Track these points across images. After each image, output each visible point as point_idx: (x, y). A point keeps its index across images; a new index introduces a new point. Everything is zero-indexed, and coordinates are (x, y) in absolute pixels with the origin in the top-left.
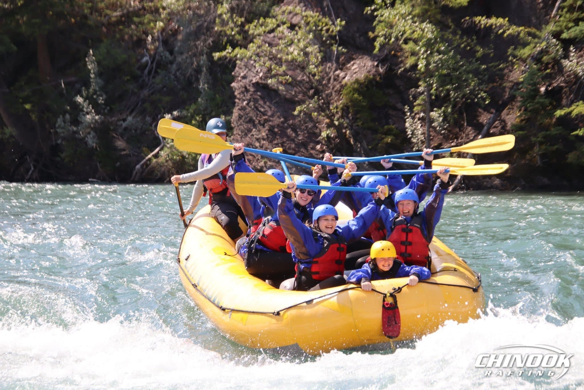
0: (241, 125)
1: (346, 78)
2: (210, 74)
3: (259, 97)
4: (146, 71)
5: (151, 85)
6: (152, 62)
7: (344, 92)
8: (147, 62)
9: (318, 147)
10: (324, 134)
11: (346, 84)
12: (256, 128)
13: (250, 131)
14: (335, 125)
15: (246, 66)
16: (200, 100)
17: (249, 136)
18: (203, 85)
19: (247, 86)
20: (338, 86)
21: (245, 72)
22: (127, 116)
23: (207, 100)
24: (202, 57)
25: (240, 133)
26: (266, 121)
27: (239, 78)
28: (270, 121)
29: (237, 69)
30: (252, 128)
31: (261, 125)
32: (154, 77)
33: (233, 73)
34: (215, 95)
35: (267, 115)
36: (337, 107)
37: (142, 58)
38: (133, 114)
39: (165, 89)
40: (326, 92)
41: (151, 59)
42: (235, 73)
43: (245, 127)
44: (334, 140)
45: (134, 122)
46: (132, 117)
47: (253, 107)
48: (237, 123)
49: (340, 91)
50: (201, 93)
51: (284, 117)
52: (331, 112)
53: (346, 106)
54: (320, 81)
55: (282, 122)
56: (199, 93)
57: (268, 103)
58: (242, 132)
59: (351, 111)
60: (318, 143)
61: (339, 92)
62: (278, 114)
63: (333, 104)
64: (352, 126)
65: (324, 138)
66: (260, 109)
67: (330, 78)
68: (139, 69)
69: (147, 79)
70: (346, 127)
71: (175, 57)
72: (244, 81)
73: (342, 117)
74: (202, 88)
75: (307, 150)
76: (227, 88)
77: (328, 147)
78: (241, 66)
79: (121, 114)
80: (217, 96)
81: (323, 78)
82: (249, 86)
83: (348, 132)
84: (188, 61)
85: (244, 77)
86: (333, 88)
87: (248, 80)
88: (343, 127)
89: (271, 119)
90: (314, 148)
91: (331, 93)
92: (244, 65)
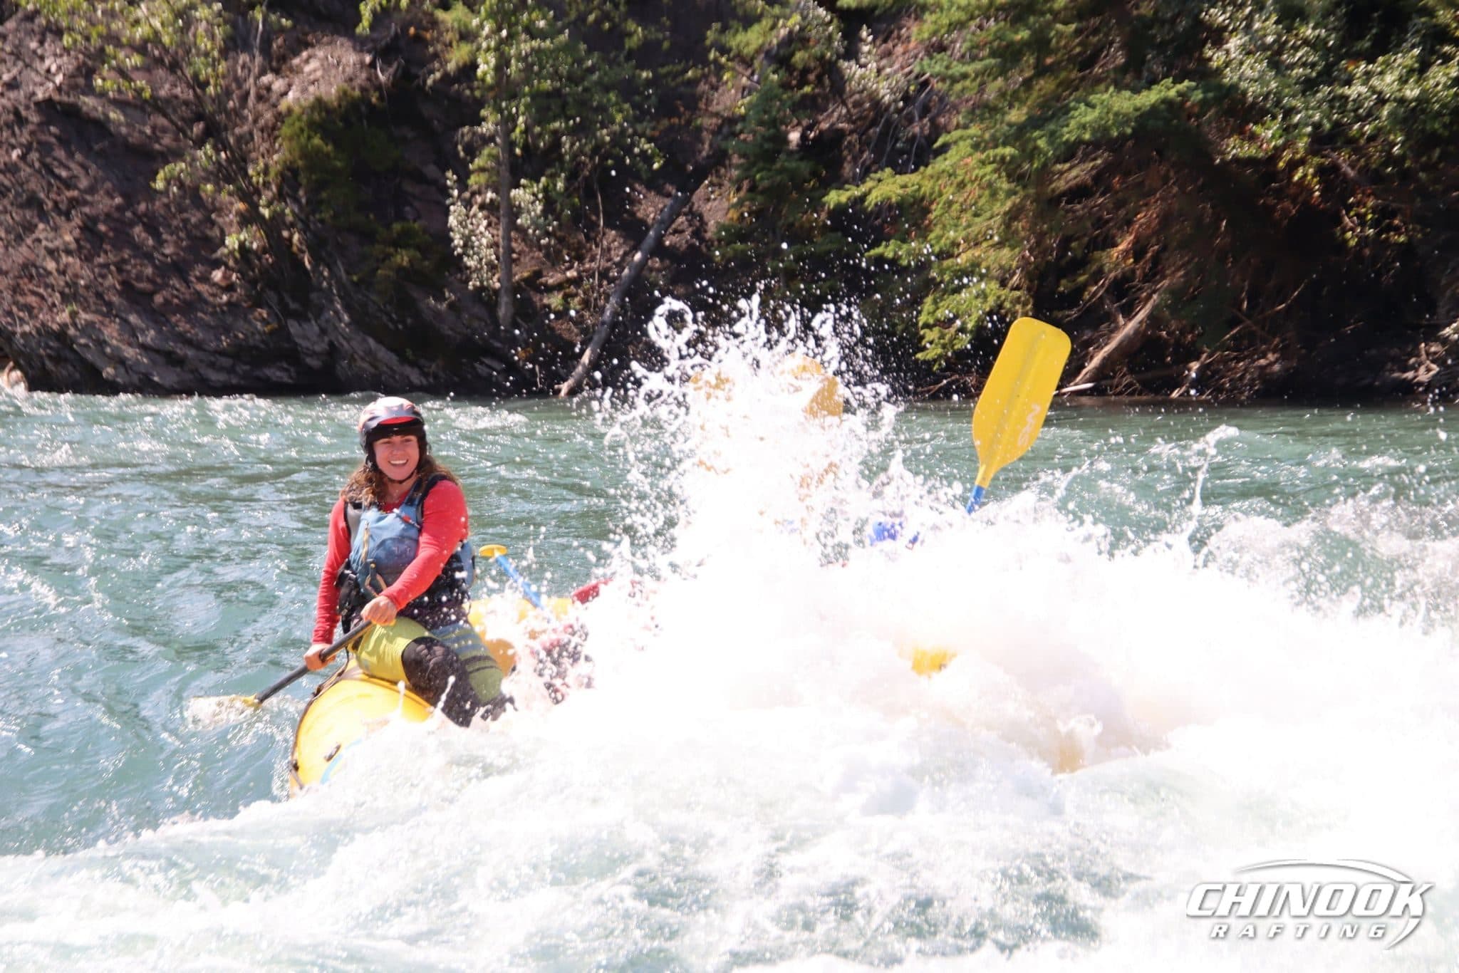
1: (291, 95)
3: (53, 140)
7: (285, 130)
9: (217, 275)
10: (232, 242)
11: (290, 111)
12: (47, 223)
13: (30, 228)
14: (263, 217)
15: (15, 53)
17: (29, 241)
19: (21, 108)
20: (268, 116)
21: (15, 71)
26: (74, 203)
28: (85, 203)
30: (35, 220)
31: (60, 213)
35: (75, 188)
36: (266, 171)
40: (237, 131)
43: (17, 218)
44: (259, 259)
47: (37, 165)
49: (274, 128)
51: (122, 195)
52: (251, 183)
53: (289, 169)
54: (220, 100)
55: (118, 208)
57: (78, 157)
59: (304, 181)
60: (216, 264)
61: (271, 132)
62: (108, 185)
63: (255, 162)
64: (306, 223)
65: (231, 253)
66: (57, 171)
67: (248, 93)
70: (292, 225)
72: (12, 94)
73: (281, 196)
75: (187, 283)
77: (243, 275)
81: (228, 93)
82: (27, 108)
83: (296, 237)
85: (13, 85)
86: (255, 121)
87: (22, 93)
88: (284, 223)
89: (88, 198)
90: (205, 279)
91: (251, 134)
92: (10, 51)
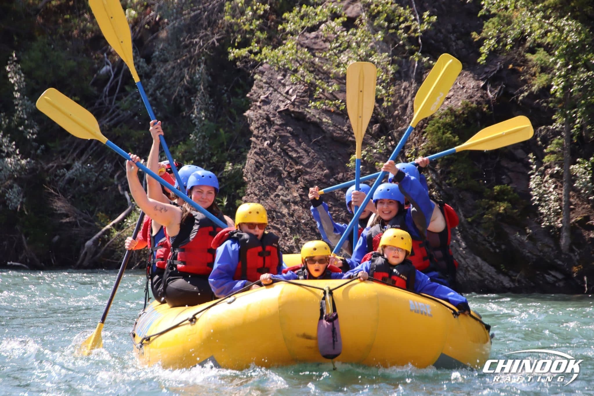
0: (259, 178)
2: (211, 97)
3: (289, 135)
4: (106, 89)
5: (113, 112)
6: (116, 75)
7: (429, 129)
8: (108, 73)
12: (284, 185)
13: (273, 188)
15: (269, 84)
16: (192, 136)
17: (272, 196)
18: (199, 113)
19: (271, 116)
21: (268, 93)
22: (74, 160)
23: (204, 137)
24: (198, 68)
25: (257, 192)
26: (300, 173)
27: (258, 104)
28: (307, 173)
29: (254, 87)
30: (277, 183)
31: (291, 179)
32: (118, 99)
33: (248, 95)
34: (218, 130)
35: (302, 164)
36: (416, 154)
37: (100, 68)
38: (83, 158)
39: (136, 117)
41: (116, 69)
42: (251, 95)
43: (266, 182)
45: (84, 171)
46: (81, 162)
47: (279, 150)
48: (253, 176)
49: (422, 127)
50: (195, 125)
51: (329, 168)
55: (326, 176)
56: (191, 125)
57: (303, 145)
58: (260, 191)
61: (420, 129)
62: (321, 162)
63: (409, 148)
64: (439, 185)
66: (290, 153)
68: (94, 84)
69: (107, 101)
71: (154, 67)
72: (266, 107)
74: (196, 117)
76: (237, 118)
78: (261, 84)
79: (64, 157)
80: (221, 130)
81: (394, 106)
82: (274, 115)
84: (176, 73)
85: (266, 102)
87: (272, 106)
89: (308, 170)
92: (266, 83)
